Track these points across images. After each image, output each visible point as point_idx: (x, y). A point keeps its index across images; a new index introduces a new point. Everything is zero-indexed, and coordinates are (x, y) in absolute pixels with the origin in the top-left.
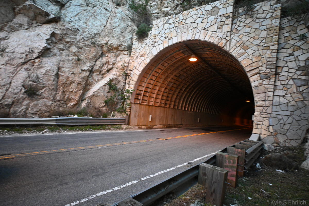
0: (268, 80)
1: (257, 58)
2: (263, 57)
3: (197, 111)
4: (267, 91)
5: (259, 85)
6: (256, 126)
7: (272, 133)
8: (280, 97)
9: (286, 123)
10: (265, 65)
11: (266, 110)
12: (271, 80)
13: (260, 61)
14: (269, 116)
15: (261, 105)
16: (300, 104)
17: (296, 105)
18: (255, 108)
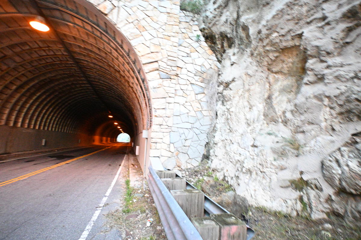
0: (169, 81)
1: (156, 48)
2: (163, 48)
3: (42, 128)
4: (168, 96)
5: (158, 87)
7: (173, 152)
8: (180, 105)
9: (187, 139)
10: (165, 60)
11: (166, 123)
12: (172, 82)
13: (160, 53)
14: (170, 130)
15: (161, 115)
16: (199, 114)
17: (195, 115)
18: (153, 119)
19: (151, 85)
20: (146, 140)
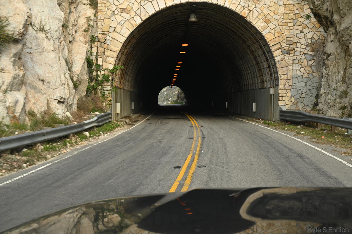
0: (288, 55)
1: (278, 34)
2: (283, 32)
4: (288, 66)
5: (281, 60)
6: (281, 98)
7: (293, 102)
8: (297, 70)
9: (302, 93)
10: (285, 41)
11: (288, 83)
12: (291, 56)
13: (281, 37)
14: (291, 88)
15: (284, 79)
16: (310, 76)
17: (308, 76)
18: (280, 81)
19: (277, 59)
20: (273, 95)
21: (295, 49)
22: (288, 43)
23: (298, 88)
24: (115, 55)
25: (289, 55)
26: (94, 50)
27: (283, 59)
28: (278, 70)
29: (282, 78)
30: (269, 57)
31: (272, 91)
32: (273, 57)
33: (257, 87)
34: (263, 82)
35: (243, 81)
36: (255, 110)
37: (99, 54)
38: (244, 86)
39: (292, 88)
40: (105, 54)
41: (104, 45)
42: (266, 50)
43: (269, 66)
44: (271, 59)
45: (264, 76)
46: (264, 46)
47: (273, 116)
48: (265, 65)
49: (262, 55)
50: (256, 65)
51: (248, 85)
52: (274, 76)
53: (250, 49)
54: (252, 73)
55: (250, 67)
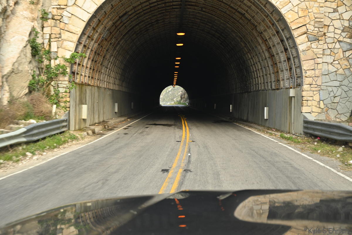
1: (304, 12)
2: (310, 11)
4: (316, 57)
5: (307, 49)
7: (323, 109)
8: (328, 64)
9: (336, 96)
10: (312, 23)
11: (316, 82)
12: (320, 43)
13: (308, 17)
14: (319, 89)
15: (311, 75)
16: (347, 72)
17: (343, 73)
18: (304, 79)
19: (301, 48)
20: (293, 98)
21: (326, 34)
22: (316, 25)
23: (330, 89)
24: (76, 38)
25: (318, 42)
26: (47, 30)
27: (309, 48)
28: (303, 63)
29: (307, 75)
30: (289, 46)
31: (292, 92)
32: (295, 46)
33: (270, 87)
34: (279, 80)
35: (251, 80)
36: (266, 117)
37: (53, 36)
38: (253, 85)
39: (321, 89)
40: (60, 37)
41: (60, 24)
42: (285, 37)
43: (289, 59)
44: (292, 48)
45: (280, 72)
46: (283, 30)
47: (293, 127)
48: (283, 57)
49: (278, 44)
50: (269, 58)
51: (258, 84)
52: (296, 72)
53: (262, 37)
54: (264, 69)
55: (261, 61)
